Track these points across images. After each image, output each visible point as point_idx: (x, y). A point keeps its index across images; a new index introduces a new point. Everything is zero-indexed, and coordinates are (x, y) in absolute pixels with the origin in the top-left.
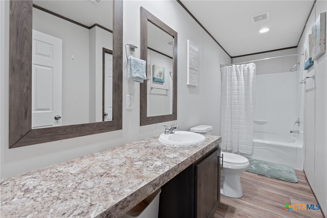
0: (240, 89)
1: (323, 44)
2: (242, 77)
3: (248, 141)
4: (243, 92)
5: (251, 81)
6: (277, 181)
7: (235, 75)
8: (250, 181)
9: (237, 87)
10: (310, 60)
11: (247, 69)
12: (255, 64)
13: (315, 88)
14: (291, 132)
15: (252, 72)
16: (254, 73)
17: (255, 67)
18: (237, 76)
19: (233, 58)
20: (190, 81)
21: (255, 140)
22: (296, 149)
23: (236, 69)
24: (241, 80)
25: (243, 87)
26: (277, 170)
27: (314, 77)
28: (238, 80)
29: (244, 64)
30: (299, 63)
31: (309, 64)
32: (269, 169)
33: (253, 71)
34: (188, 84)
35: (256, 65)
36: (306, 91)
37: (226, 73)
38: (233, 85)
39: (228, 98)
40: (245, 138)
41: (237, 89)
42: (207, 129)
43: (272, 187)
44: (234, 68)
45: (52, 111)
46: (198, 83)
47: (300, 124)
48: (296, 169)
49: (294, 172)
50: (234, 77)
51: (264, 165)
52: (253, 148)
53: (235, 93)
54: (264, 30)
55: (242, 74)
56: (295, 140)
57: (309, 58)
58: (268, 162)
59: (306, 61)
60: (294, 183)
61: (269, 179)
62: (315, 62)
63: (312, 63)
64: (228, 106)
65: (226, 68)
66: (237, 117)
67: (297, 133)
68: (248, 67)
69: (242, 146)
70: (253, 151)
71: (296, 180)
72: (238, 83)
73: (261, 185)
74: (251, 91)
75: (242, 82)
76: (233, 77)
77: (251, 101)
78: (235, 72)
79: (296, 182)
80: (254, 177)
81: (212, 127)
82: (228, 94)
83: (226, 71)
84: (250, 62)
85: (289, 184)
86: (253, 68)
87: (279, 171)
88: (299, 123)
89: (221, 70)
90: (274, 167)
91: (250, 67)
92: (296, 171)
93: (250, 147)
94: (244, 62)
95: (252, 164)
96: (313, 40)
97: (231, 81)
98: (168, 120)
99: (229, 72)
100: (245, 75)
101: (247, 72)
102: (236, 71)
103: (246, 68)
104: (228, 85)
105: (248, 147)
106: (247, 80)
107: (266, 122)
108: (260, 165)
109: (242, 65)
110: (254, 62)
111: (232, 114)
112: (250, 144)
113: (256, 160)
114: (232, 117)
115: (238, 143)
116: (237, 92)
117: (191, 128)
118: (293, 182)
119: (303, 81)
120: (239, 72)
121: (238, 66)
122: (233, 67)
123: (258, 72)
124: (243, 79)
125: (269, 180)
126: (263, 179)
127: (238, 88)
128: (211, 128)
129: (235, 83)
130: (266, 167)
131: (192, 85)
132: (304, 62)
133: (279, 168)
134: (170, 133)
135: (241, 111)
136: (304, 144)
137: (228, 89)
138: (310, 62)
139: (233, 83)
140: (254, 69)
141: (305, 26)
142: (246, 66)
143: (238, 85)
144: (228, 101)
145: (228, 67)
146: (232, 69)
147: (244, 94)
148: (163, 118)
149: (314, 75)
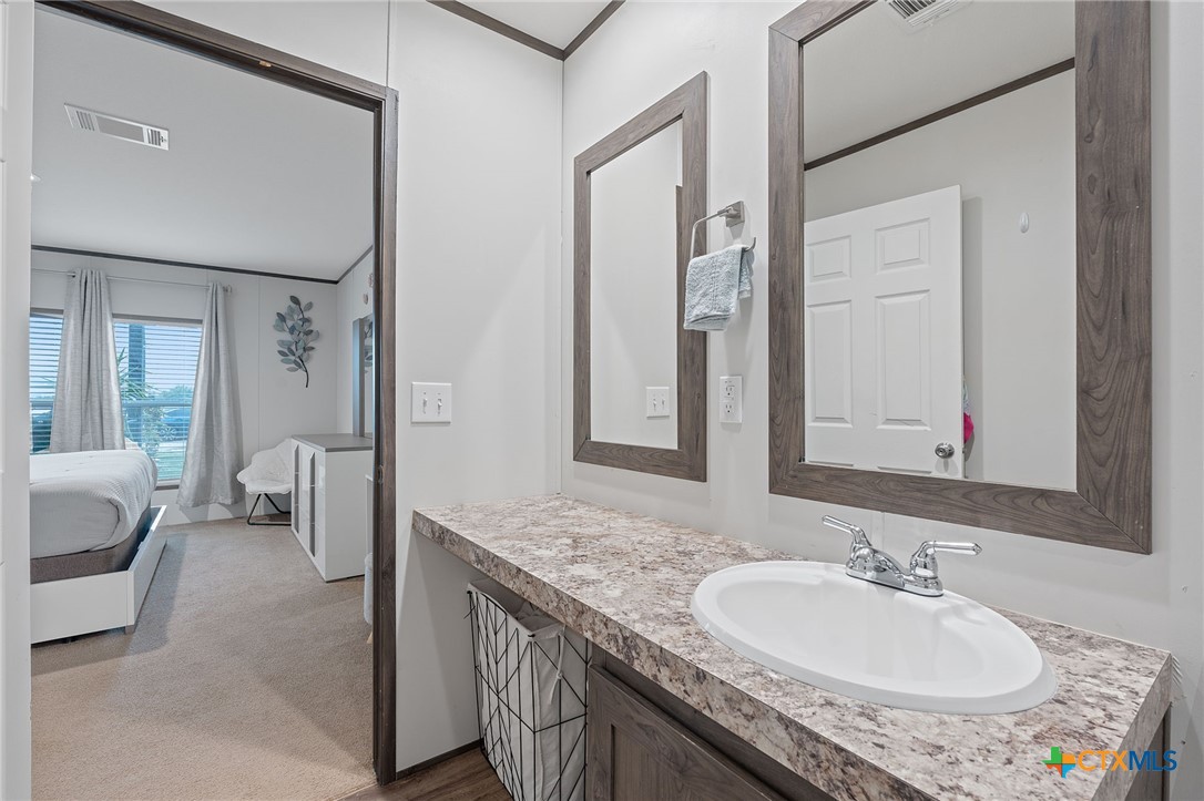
45: (929, 429)
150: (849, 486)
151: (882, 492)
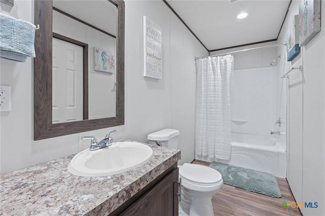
0: (216, 85)
1: (317, 20)
2: (219, 71)
3: (226, 145)
4: (220, 88)
5: (228, 75)
6: (257, 196)
7: (211, 68)
8: (226, 197)
9: (213, 83)
10: (296, 47)
11: (224, 62)
12: (232, 57)
13: (303, 81)
14: (272, 133)
15: (229, 65)
16: (231, 66)
17: (232, 60)
18: (213, 70)
19: (210, 52)
20: (147, 72)
21: (233, 144)
22: (278, 154)
23: (212, 63)
24: (218, 75)
25: (220, 82)
26: (257, 180)
27: (301, 68)
28: (214, 75)
29: (221, 56)
30: (280, 57)
31: (295, 53)
32: (248, 178)
33: (231, 64)
34: (145, 75)
35: (234, 57)
36: (290, 87)
37: (201, 66)
38: (209, 80)
39: (203, 96)
40: (222, 142)
41: (213, 85)
42: (170, 136)
43: (252, 207)
44: (210, 61)
46: (161, 75)
47: (282, 124)
48: (278, 177)
49: (276, 182)
50: (210, 71)
51: (243, 174)
52: (231, 153)
53: (211, 90)
54: (242, 15)
55: (219, 68)
56: (276, 141)
57: (295, 45)
58: (247, 169)
59: (291, 49)
60: (277, 199)
61: (249, 194)
62: (303, 49)
63: (298, 51)
64: (203, 104)
65: (201, 61)
66: (213, 117)
67: (278, 134)
68: (225, 59)
69: (218, 150)
70: (231, 156)
71: (280, 194)
72: (214, 78)
73: (239, 203)
74: (228, 87)
75: (219, 77)
76: (208, 71)
77: (229, 99)
78: (211, 66)
79: (280, 196)
80: (231, 192)
81: (178, 131)
82: (203, 90)
83: (201, 64)
84: (228, 53)
85: (272, 200)
86: (230, 60)
87: (259, 182)
88: (280, 123)
89: (196, 64)
90: (254, 176)
91: (227, 59)
92: (278, 179)
93: (228, 152)
94: (221, 54)
95: (229, 173)
96: (301, 19)
97: (207, 76)
98: (105, 126)
99: (204, 65)
100: (222, 68)
101: (224, 65)
102: (213, 64)
103: (222, 60)
104: (203, 80)
105: (226, 152)
106: (224, 75)
107: (245, 122)
108: (239, 173)
109: (219, 57)
110: (231, 54)
111: (207, 114)
112: (228, 148)
113: (234, 167)
114: (207, 117)
115: (215, 147)
116: (213, 88)
117: (149, 135)
118: (276, 197)
119: (285, 75)
120: (216, 65)
121: (214, 58)
122: (208, 59)
123: (236, 66)
124: (220, 74)
125: (248, 196)
126: (241, 194)
127: (215, 84)
128: (176, 133)
129: (211, 78)
130: (245, 175)
131: (152, 77)
132: (288, 52)
133: (260, 178)
134: (99, 148)
135: (218, 110)
136: (286, 148)
137: (203, 85)
138: (296, 50)
139: (209, 78)
140: (232, 62)
141: (288, 10)
142: (223, 59)
143: (214, 81)
144: (203, 99)
145: (203, 59)
146: (207, 61)
147: (221, 90)
148: (93, 124)
149: (302, 65)
150: (74, 127)
151: (84, 126)
